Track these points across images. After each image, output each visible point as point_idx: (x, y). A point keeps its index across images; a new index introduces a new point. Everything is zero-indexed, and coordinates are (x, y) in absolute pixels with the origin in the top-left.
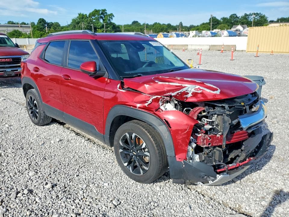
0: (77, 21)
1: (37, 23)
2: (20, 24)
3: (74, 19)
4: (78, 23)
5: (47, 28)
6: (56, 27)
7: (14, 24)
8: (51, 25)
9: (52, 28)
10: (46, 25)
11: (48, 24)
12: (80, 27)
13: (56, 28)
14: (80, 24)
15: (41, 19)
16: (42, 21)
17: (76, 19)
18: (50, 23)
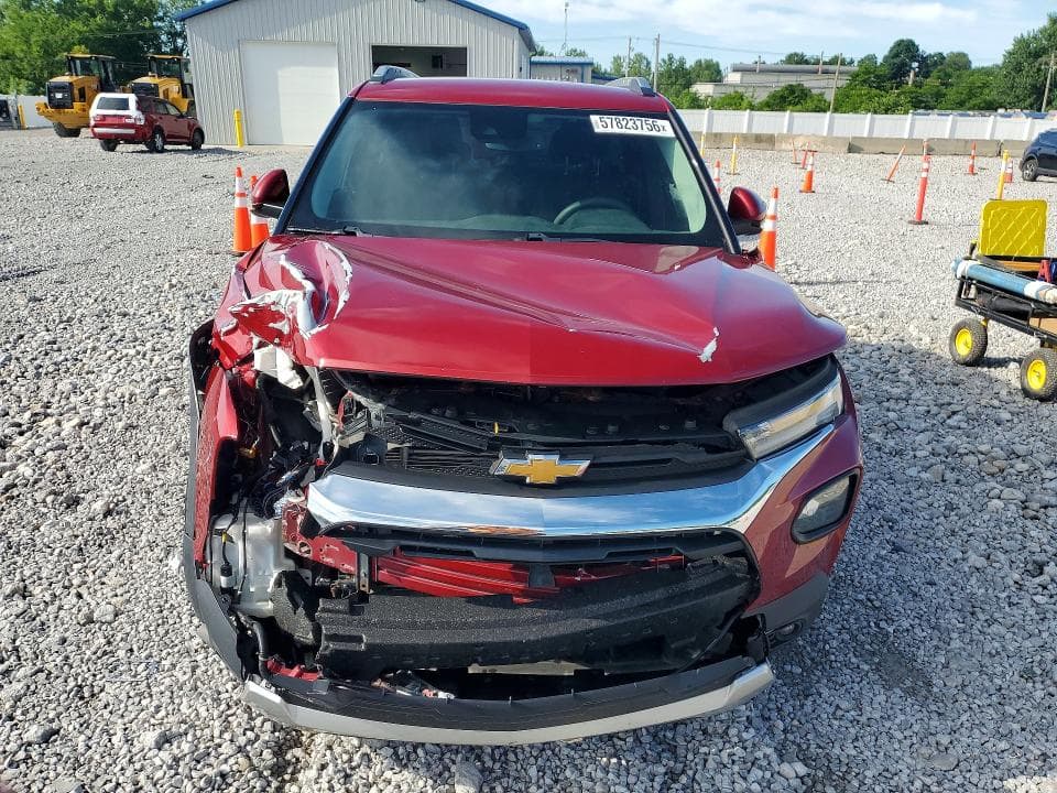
0: (1033, 46)
1: (886, 58)
2: (825, 63)
3: (1026, 35)
4: (1037, 55)
5: (916, 75)
6: (949, 70)
7: (807, 62)
8: (935, 64)
9: (935, 73)
10: (915, 65)
11: (923, 60)
12: (1039, 70)
13: (950, 76)
14: (1044, 59)
15: (903, 41)
16: (906, 50)
17: (1035, 38)
18: (935, 55)
